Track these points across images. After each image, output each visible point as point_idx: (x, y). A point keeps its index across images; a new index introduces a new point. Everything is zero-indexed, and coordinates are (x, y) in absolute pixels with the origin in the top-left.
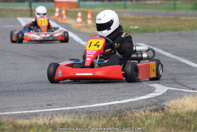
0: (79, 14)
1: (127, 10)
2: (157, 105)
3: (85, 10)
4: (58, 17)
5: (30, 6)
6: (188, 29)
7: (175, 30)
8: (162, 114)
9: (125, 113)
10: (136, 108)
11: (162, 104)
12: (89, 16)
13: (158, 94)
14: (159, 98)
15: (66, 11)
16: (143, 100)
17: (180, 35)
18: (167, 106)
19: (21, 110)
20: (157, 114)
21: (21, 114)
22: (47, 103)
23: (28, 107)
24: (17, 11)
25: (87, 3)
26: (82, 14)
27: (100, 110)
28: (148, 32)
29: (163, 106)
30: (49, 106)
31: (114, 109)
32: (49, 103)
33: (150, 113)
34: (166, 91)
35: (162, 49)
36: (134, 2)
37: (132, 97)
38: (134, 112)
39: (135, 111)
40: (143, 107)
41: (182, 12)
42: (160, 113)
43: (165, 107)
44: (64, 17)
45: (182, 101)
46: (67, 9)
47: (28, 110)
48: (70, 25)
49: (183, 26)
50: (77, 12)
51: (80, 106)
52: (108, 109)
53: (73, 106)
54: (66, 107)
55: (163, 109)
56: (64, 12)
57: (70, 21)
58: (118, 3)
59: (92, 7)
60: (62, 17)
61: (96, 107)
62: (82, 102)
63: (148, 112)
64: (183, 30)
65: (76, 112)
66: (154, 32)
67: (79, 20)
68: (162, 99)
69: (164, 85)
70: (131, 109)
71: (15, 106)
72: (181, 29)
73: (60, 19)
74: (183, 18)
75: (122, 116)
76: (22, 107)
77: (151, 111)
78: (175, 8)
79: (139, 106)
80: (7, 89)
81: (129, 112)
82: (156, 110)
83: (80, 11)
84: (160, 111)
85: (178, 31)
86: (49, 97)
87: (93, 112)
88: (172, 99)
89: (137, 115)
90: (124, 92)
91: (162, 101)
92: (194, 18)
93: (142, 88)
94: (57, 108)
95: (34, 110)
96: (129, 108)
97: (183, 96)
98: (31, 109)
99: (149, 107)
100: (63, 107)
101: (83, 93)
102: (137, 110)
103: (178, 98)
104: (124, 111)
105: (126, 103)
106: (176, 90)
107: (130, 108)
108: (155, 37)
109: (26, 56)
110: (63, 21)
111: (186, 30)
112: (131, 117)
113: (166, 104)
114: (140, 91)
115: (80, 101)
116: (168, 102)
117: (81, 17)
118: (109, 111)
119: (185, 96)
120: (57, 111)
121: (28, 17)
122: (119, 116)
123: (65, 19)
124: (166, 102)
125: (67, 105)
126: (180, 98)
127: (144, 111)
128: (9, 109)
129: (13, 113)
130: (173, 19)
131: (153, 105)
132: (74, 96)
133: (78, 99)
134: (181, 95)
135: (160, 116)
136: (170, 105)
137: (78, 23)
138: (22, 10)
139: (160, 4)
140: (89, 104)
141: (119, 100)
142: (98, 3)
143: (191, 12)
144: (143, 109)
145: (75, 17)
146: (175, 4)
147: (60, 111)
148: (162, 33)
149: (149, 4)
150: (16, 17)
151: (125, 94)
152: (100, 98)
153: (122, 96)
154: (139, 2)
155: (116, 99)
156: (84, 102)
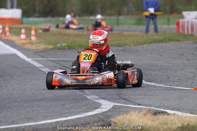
0: (23, 31)
2: (103, 121)
3: (29, 26)
4: (2, 34)
6: (132, 44)
7: (119, 46)
11: (109, 120)
12: (33, 33)
13: (104, 110)
14: (105, 114)
15: (10, 28)
16: (89, 116)
17: (124, 51)
18: (113, 122)
25: (31, 19)
26: (25, 31)
27: (46, 127)
29: (111, 121)
34: (111, 107)
36: (77, 17)
37: (79, 113)
40: (89, 124)
41: (125, 27)
43: (112, 123)
44: (8, 34)
45: (128, 116)
46: (11, 26)
48: (14, 41)
49: (126, 41)
50: (21, 29)
51: (27, 123)
53: (20, 124)
54: (12, 124)
56: (7, 29)
57: (14, 38)
58: (61, 18)
59: (36, 23)
60: (6, 33)
64: (127, 45)
65: (23, 130)
67: (23, 36)
68: (108, 115)
69: (109, 101)
72: (125, 45)
73: (3, 36)
74: (126, 33)
78: (118, 24)
79: (85, 123)
83: (24, 28)
85: (122, 46)
87: (39, 129)
88: (118, 115)
90: (70, 109)
91: (108, 117)
92: (137, 33)
93: (88, 104)
94: (4, 125)
97: (129, 111)
100: (9, 124)
101: (29, 110)
103: (125, 114)
105: (72, 120)
106: (122, 106)
107: (76, 124)
110: (7, 38)
111: (130, 45)
113: (112, 120)
114: (86, 107)
115: (26, 119)
116: (114, 118)
117: (24, 34)
119: (131, 112)
120: (4, 129)
123: (8, 36)
124: (113, 118)
125: (13, 123)
126: (127, 114)
130: (117, 34)
131: (99, 121)
132: (20, 113)
133: (23, 116)
134: (126, 111)
136: (116, 121)
137: (21, 39)
140: (35, 121)
141: (66, 117)
142: (41, 19)
143: (134, 27)
144: (89, 126)
145: (19, 34)
146: (118, 20)
147: (6, 129)
149: (92, 20)
151: (72, 111)
152: (46, 114)
153: (68, 112)
154: (82, 18)
155: (63, 115)
156: (30, 119)
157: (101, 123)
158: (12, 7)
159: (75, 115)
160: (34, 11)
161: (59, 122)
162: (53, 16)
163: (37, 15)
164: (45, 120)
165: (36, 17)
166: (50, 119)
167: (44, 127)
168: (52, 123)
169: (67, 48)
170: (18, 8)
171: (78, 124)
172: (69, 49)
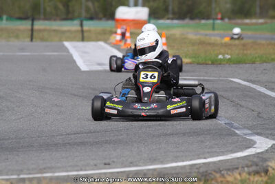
1: (216, 32)
2: (257, 165)
4: (120, 41)
5: (82, 25)
8: (265, 179)
9: (212, 176)
10: (229, 170)
11: (265, 165)
12: (164, 40)
13: (259, 151)
14: (260, 156)
15: (131, 33)
16: (238, 158)
18: (271, 167)
19: (67, 171)
20: (257, 178)
21: (68, 176)
22: (104, 161)
23: (77, 166)
24: (63, 32)
27: (177, 171)
28: (246, 63)
29: (268, 166)
30: (107, 166)
31: (197, 171)
32: (107, 161)
33: (247, 176)
34: (270, 146)
35: (266, 87)
36: (226, 20)
37: (223, 153)
38: (226, 175)
39: (227, 173)
40: (237, 168)
42: (261, 176)
43: (270, 169)
46: (133, 30)
47: (78, 171)
51: (151, 165)
52: (188, 171)
53: (140, 166)
54: (130, 166)
55: (266, 172)
56: (128, 35)
58: (203, 21)
59: (168, 27)
60: (126, 41)
61: (172, 168)
62: (153, 160)
63: (245, 175)
65: (144, 175)
66: (254, 63)
68: (264, 157)
69: (267, 137)
70: (221, 171)
71: (59, 165)
73: (122, 44)
75: (208, 180)
76: (69, 166)
77: (249, 174)
79: (232, 167)
80: (48, 141)
81: (218, 175)
82: (257, 173)
84: (263, 174)
86: (106, 153)
87: (167, 174)
89: (230, 179)
90: (211, 147)
91: (265, 160)
93: (237, 141)
94: (118, 168)
95: (85, 170)
96: (219, 168)
98: (81, 170)
99: (246, 169)
100: (125, 167)
101: (154, 147)
102: (229, 173)
104: (211, 174)
105: (214, 163)
108: (255, 70)
109: (75, 95)
112: (222, 182)
113: (270, 164)
114: (234, 145)
115: (150, 159)
116: (273, 162)
118: (190, 173)
120: (118, 173)
121: (78, 41)
122: (205, 181)
123: (129, 45)
124: (271, 161)
125: (131, 164)
127: (240, 174)
128: (51, 169)
129: (57, 174)
131: (251, 166)
132: (141, 151)
133: (146, 155)
135: (262, 181)
138: (69, 31)
139: (262, 24)
140: (162, 163)
141: (205, 158)
142: (176, 22)
144: (238, 171)
147: (121, 172)
148: (265, 64)
149: (247, 24)
150: (61, 40)
151: (214, 150)
152: (178, 154)
153: (208, 152)
154: (233, 21)
155: (201, 156)
156: (155, 160)
157: (254, 168)
158: (136, 5)
159: (217, 156)
160: (166, 10)
161: (195, 165)
162: (192, 18)
163: (171, 16)
164: (176, 162)
165: (168, 19)
166: (183, 161)
167: (173, 172)
168: (184, 167)
169: (210, 63)
170: (144, 5)
171: (221, 169)
172: (213, 63)
